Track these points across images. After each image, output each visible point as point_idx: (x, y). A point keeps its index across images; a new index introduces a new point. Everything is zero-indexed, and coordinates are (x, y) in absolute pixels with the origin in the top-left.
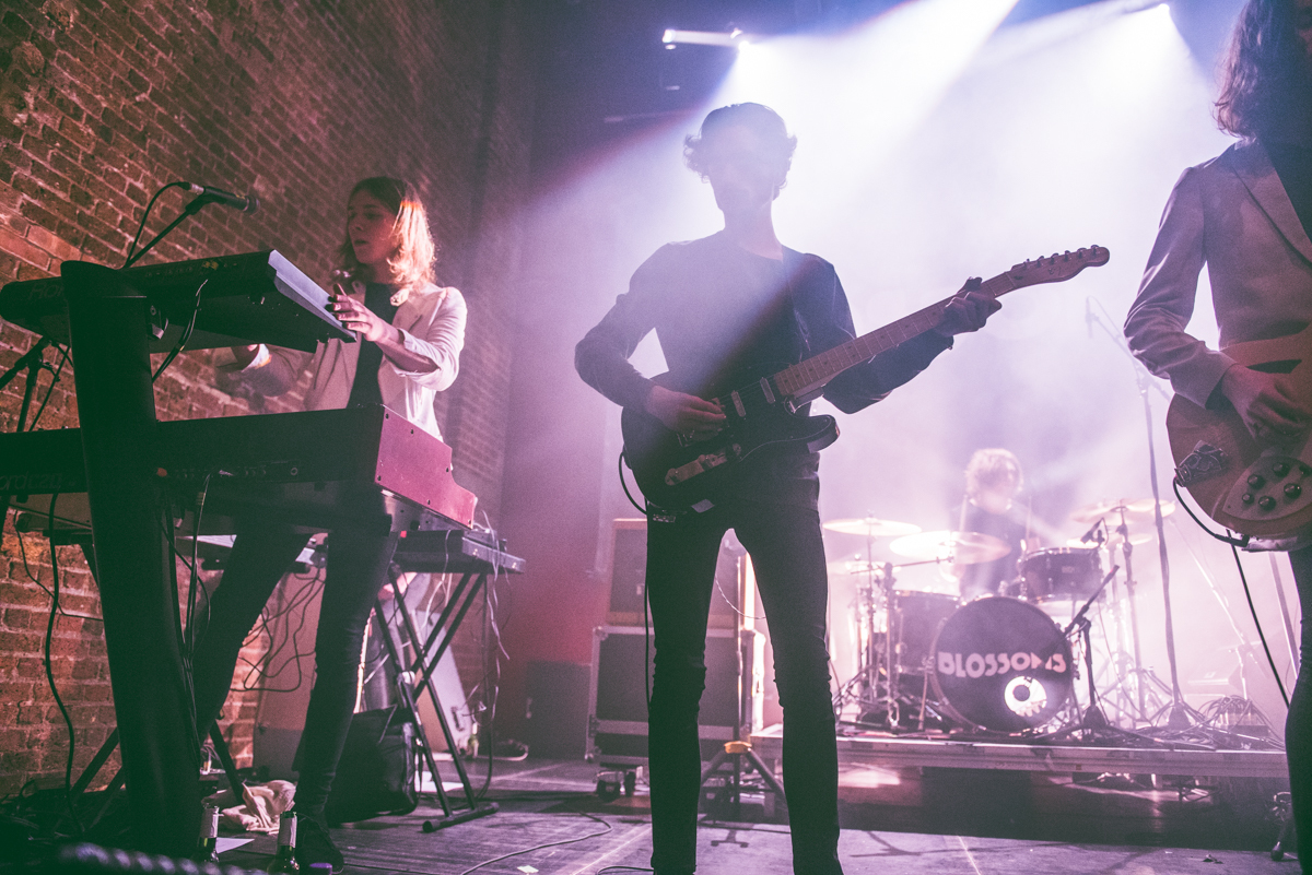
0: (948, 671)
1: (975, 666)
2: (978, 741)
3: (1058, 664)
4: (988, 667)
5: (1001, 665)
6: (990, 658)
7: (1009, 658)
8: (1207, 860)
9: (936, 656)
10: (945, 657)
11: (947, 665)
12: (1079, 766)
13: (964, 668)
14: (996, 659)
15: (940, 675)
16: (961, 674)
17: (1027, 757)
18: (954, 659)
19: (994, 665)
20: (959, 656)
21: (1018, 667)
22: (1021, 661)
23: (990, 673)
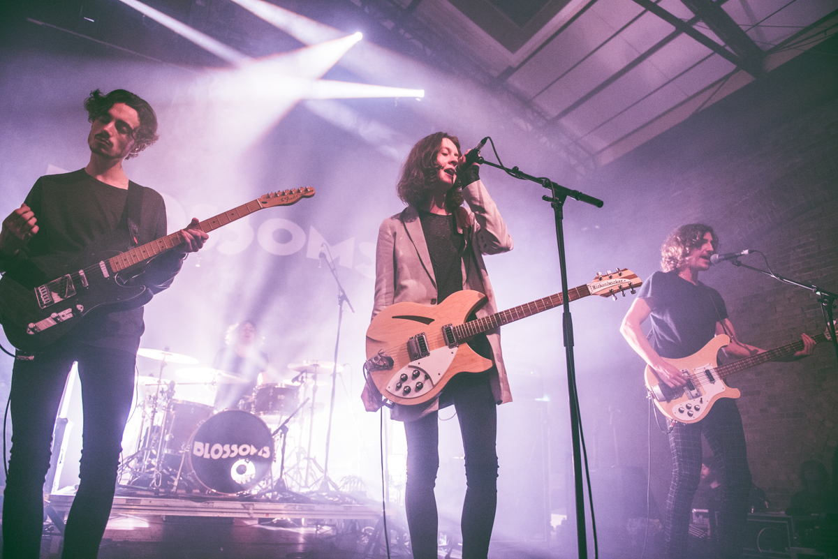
0: (199, 454)
1: (217, 452)
3: (265, 452)
4: (224, 452)
5: (232, 452)
6: (227, 447)
7: (238, 447)
9: (193, 444)
10: (199, 445)
11: (199, 450)
12: (264, 514)
13: (209, 452)
14: (230, 447)
15: (194, 456)
16: (207, 456)
17: (239, 509)
18: (204, 447)
19: (229, 451)
20: (207, 445)
21: (243, 454)
22: (244, 450)
23: (225, 456)
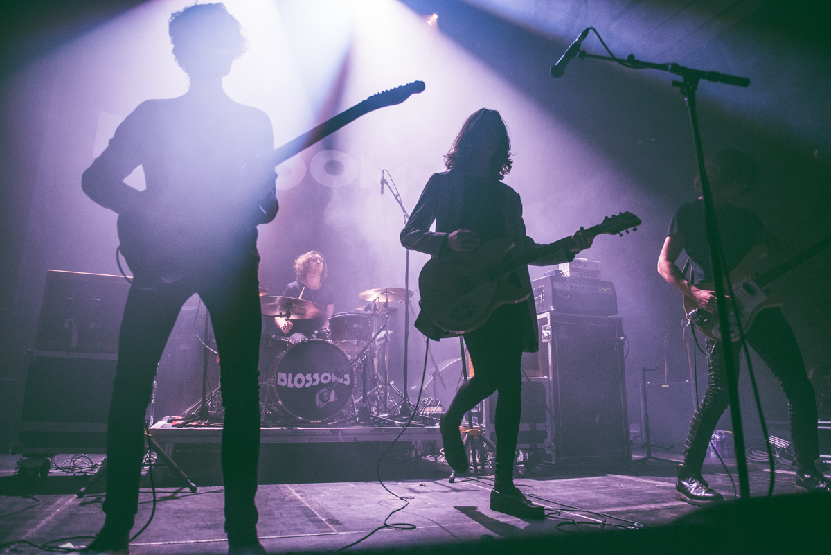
0: (283, 384)
1: (300, 381)
2: (300, 426)
3: (346, 380)
4: (307, 381)
5: (314, 380)
6: (309, 376)
7: (320, 376)
8: (421, 485)
9: (277, 375)
10: (282, 375)
11: (282, 380)
12: (355, 439)
13: (293, 382)
14: (312, 376)
15: (278, 386)
16: (290, 386)
17: (328, 435)
18: (287, 377)
19: (311, 380)
20: (290, 375)
21: (324, 381)
22: (326, 378)
23: (308, 385)
